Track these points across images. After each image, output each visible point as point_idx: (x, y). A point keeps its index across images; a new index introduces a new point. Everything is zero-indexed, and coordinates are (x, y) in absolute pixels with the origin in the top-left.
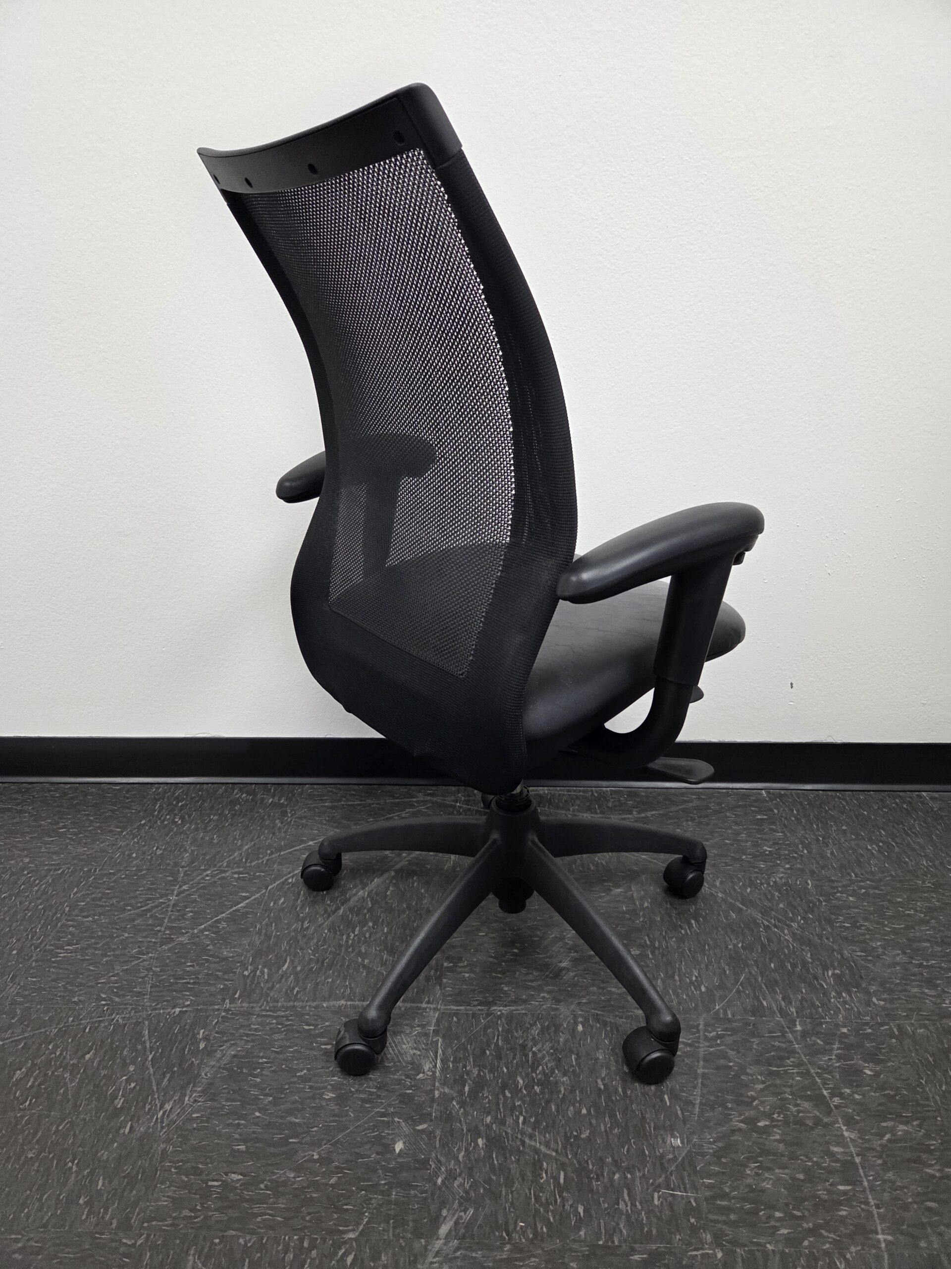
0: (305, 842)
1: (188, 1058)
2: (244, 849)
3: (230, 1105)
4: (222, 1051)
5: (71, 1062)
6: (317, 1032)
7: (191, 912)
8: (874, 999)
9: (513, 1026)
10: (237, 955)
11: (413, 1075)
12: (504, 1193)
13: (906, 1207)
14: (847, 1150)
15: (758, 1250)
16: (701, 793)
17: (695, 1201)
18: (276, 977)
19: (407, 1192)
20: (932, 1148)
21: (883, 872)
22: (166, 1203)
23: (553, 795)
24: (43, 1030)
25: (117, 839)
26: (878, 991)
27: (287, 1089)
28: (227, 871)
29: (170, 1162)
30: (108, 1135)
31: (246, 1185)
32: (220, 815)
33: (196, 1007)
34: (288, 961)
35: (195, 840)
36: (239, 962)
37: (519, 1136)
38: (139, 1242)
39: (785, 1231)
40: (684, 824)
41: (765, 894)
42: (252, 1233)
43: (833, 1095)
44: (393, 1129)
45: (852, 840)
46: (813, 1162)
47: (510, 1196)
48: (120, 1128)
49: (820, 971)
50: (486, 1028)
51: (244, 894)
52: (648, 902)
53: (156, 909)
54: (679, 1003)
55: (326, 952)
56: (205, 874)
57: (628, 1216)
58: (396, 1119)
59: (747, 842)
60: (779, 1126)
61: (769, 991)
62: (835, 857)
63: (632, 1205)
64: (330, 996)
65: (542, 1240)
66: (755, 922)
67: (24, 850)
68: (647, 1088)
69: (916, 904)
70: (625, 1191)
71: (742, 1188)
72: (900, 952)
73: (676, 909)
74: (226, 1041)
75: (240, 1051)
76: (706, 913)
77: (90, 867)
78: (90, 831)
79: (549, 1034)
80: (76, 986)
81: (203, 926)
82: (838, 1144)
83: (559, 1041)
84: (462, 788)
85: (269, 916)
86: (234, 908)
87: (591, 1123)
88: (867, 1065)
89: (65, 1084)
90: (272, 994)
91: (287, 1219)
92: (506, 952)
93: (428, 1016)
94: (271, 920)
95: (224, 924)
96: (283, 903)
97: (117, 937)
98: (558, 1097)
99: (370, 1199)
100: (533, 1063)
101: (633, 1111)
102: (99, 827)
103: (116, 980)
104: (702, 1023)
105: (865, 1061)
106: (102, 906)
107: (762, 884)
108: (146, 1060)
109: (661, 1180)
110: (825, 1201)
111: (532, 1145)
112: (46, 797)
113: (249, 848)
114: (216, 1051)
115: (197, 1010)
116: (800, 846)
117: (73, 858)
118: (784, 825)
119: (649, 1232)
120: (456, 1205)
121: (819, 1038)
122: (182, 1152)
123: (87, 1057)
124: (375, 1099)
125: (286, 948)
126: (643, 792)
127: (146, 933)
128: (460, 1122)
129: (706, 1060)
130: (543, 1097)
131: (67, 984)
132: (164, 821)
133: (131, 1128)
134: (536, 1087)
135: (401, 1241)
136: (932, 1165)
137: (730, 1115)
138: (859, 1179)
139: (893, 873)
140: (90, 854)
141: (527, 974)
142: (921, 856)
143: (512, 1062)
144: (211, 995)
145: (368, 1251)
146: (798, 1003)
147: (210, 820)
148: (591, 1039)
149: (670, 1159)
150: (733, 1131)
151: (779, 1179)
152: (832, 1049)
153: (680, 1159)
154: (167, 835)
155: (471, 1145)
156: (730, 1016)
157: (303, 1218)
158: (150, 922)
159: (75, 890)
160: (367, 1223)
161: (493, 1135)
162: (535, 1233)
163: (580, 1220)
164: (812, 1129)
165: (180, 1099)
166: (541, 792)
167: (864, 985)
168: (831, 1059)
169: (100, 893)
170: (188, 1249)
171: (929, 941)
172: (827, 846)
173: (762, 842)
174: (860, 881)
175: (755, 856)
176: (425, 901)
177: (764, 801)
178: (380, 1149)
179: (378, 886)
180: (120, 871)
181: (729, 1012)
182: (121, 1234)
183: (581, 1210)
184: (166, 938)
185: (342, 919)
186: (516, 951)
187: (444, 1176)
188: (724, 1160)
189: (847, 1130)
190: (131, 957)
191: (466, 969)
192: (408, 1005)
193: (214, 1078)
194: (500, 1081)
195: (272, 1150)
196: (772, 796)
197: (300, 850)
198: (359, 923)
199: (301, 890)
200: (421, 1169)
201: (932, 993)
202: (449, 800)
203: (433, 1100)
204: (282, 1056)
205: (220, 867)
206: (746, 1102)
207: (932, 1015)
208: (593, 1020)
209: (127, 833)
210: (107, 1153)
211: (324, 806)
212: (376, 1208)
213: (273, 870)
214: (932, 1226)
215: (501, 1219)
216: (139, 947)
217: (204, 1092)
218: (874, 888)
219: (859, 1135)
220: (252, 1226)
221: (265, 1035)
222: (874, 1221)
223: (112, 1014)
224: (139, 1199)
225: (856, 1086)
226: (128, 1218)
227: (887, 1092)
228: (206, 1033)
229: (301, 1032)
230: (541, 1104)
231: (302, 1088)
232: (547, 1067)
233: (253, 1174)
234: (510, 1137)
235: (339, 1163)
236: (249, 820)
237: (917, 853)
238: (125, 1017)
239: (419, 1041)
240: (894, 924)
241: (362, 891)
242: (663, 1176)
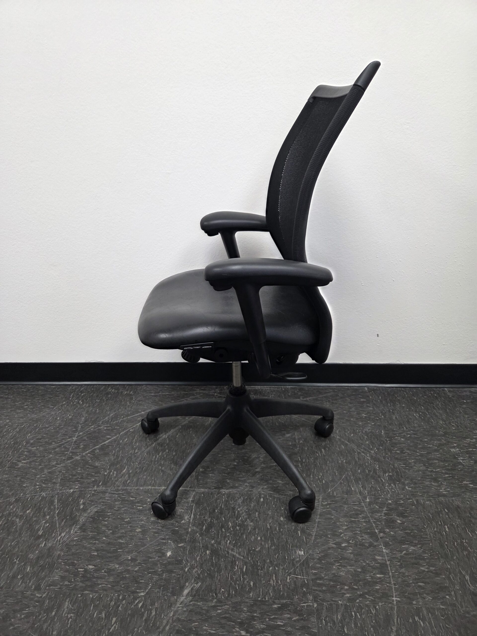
0: (140, 412)
1: (74, 512)
2: (111, 416)
3: (92, 534)
4: (91, 509)
5: (20, 514)
6: (136, 501)
7: (83, 445)
8: (407, 487)
9: (230, 499)
10: (102, 465)
11: (180, 521)
12: (216, 575)
13: (408, 585)
14: (384, 558)
15: (334, 604)
16: (335, 389)
17: (307, 581)
18: (120, 476)
19: (170, 575)
20: (425, 557)
21: (420, 427)
22: (58, 578)
23: (262, 390)
24: (8, 499)
25: (51, 411)
26: (409, 483)
27: (119, 527)
28: (102, 426)
29: (61, 560)
30: (34, 547)
31: (96, 571)
32: (101, 399)
34: (126, 468)
35: (88, 411)
36: (103, 468)
38: (44, 595)
39: (348, 595)
40: (325, 403)
41: (360, 437)
42: (96, 592)
43: (380, 532)
44: (167, 546)
45: (407, 411)
46: (366, 563)
47: (219, 577)
48: (40, 544)
49: (382, 474)
50: (216, 500)
51: (108, 437)
52: (302, 440)
53: (66, 444)
55: (144, 464)
56: (91, 427)
57: (274, 587)
58: (169, 541)
59: (354, 412)
60: (352, 546)
61: (355, 483)
62: (397, 419)
63: (276, 582)
64: (144, 484)
65: (232, 598)
66: (353, 449)
67: (7, 416)
68: (290, 528)
69: (434, 442)
70: (274, 575)
71: (330, 575)
72: (422, 465)
73: (315, 444)
74: (93, 505)
75: (99, 509)
76: (330, 446)
77: (37, 424)
78: (39, 407)
79: (247, 502)
80: (26, 479)
81: (88, 452)
82: (379, 555)
83: (251, 506)
84: (219, 386)
85: (119, 447)
86: (103, 443)
87: (261, 544)
88: (399, 518)
89: (17, 524)
90: (117, 483)
91: (113, 586)
92: (230, 464)
93: (190, 494)
94: (120, 449)
95: (98, 451)
96: (127, 441)
97: (47, 456)
98: (248, 532)
99: (153, 578)
100: (237, 516)
101: (282, 538)
102: (43, 406)
103: (44, 477)
104: (321, 498)
105: (398, 516)
106: (41, 442)
107: (359, 432)
108: (55, 513)
109: (291, 571)
110: (370, 582)
111: (232, 554)
112: (20, 391)
113: (113, 415)
114: (88, 509)
115: (81, 490)
116: (381, 414)
117: (30, 420)
118: (374, 404)
119: (283, 594)
120: (193, 581)
121: (377, 505)
122: (67, 555)
123: (28, 512)
124: (160, 532)
125: (125, 462)
126: (306, 388)
127: (61, 455)
128: (199, 543)
129: (320, 515)
130: (240, 532)
131: (21, 478)
132: (74, 402)
133: (45, 544)
134: (237, 527)
135: (165, 597)
137: (329, 541)
138: (388, 572)
139: (425, 427)
140: (38, 418)
141: (239, 474)
142: (440, 419)
143: (227, 515)
144: (88, 483)
145: (149, 601)
146: (369, 489)
147: (96, 402)
148: (267, 505)
149: (297, 561)
150: (329, 548)
151: (349, 571)
152: (383, 510)
153: (302, 560)
154: (74, 409)
155: (203, 553)
156: (335, 495)
157: (121, 586)
158: (63, 450)
159: (29, 435)
160: (150, 589)
161: (214, 549)
162: (229, 595)
163: (251, 588)
164: (368, 548)
165: (69, 531)
166: (257, 388)
167: (402, 481)
168: (382, 515)
169: (41, 436)
170: (66, 599)
171: (438, 460)
172: (394, 414)
173: (362, 412)
174: (408, 431)
175: (357, 419)
176: (194, 440)
177: (366, 392)
178: (160, 555)
179: (173, 433)
180: (51, 426)
181: (335, 493)
182: (36, 592)
183: (252, 584)
184: (70, 457)
185: (154, 448)
186: (236, 463)
187: (189, 567)
188: (323, 562)
189: (385, 549)
190: (52, 466)
191: (210, 472)
192: (185, 489)
193: (86, 522)
194: (220, 524)
195: (109, 555)
196: (371, 390)
197: (137, 416)
198: (162, 450)
200: (178, 564)
201: (436, 484)
202: (212, 392)
203: (187, 533)
204: (119, 512)
205: (98, 424)
206: (337, 534)
207: (434, 495)
208: (269, 496)
209: (56, 408)
210: (32, 555)
211: (151, 395)
212: (155, 582)
213: (123, 426)
214: (420, 594)
215: (213, 587)
216: (56, 461)
217: (80, 528)
218: (415, 434)
219: (390, 551)
220: (96, 589)
221: (112, 502)
222: (393, 591)
223: (41, 492)
224: (45, 576)
225: (392, 528)
226: (39, 585)
227: (407, 531)
228: (84, 501)
229: (129, 501)
230: (238, 535)
231: (126, 527)
232: (244, 518)
233: (99, 566)
234: (222, 550)
235: (140, 561)
236: (114, 402)
237: (438, 418)
238: (47, 494)
239: (184, 505)
240: (421, 451)
241: (165, 435)
242: (293, 569)
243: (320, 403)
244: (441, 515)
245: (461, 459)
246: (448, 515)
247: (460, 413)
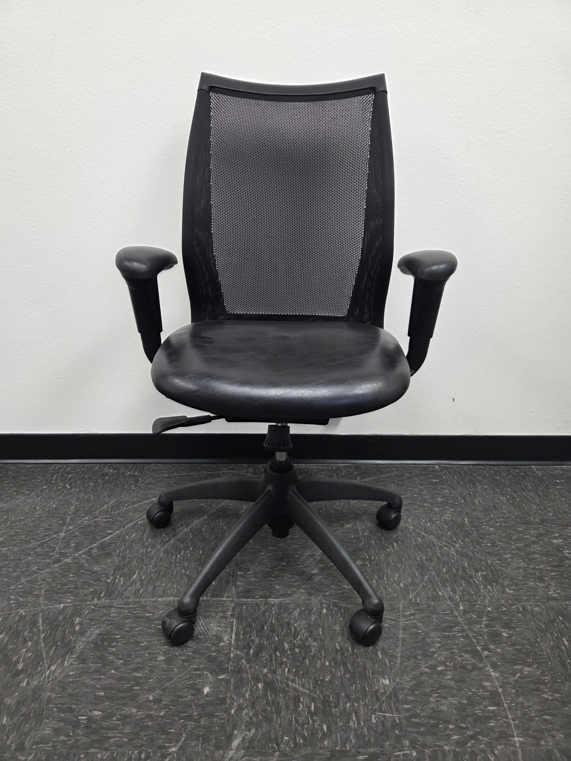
0: (150, 499)
1: (68, 636)
2: (110, 504)
3: (95, 666)
4: (91, 631)
6: (154, 617)
7: (74, 543)
8: (507, 590)
9: (282, 611)
10: (103, 570)
11: (216, 643)
12: (275, 718)
13: (531, 720)
14: (494, 684)
15: (439, 750)
17: (399, 719)
18: (128, 583)
19: (211, 720)
20: (546, 681)
21: (510, 513)
22: (49, 732)
23: (308, 469)
25: (27, 498)
26: (509, 584)
27: (133, 655)
28: (99, 517)
29: (53, 704)
30: (12, 688)
31: (105, 718)
33: (75, 603)
34: (137, 573)
35: (78, 498)
36: (104, 574)
37: (285, 681)
38: (30, 758)
39: (455, 737)
40: (389, 485)
41: (438, 527)
42: (107, 749)
44: (203, 679)
45: (491, 494)
47: (279, 720)
48: (20, 683)
49: (473, 573)
50: (264, 612)
51: (109, 531)
52: (367, 533)
53: (51, 542)
54: (387, 594)
55: (162, 567)
56: (84, 519)
57: (355, 730)
58: (205, 672)
59: (427, 496)
60: (451, 670)
61: (442, 586)
62: (481, 504)
63: (358, 723)
64: (163, 595)
65: (300, 748)
66: (433, 543)
68: (367, 648)
69: (530, 532)
70: (354, 714)
71: (427, 710)
72: (522, 561)
73: (384, 536)
74: (94, 625)
75: (103, 631)
76: (403, 538)
77: (8, 515)
78: (9, 493)
79: (305, 615)
81: (81, 552)
82: (487, 681)
83: (311, 619)
84: (251, 465)
85: (125, 545)
86: (102, 540)
87: (331, 671)
88: (504, 630)
90: (125, 594)
91: (131, 740)
92: (278, 565)
93: (227, 606)
94: (126, 547)
95: (96, 550)
96: (135, 536)
98: (311, 655)
99: (187, 725)
100: (294, 634)
101: (358, 663)
102: (15, 491)
103: (22, 587)
104: (401, 606)
105: (503, 628)
106: (15, 540)
107: (437, 521)
108: (40, 637)
109: (376, 707)
110: (481, 717)
111: (293, 686)
113: (114, 503)
114: (87, 631)
115: (75, 605)
116: (460, 498)
118: (450, 485)
119: (369, 740)
120: (243, 727)
121: (474, 614)
122: (61, 698)
124: (191, 659)
125: (135, 565)
126: (363, 466)
127: (44, 557)
128: (247, 673)
129: (404, 629)
130: (301, 655)
132: (58, 486)
133: (27, 683)
134: (296, 649)
135: (207, 752)
136: (546, 692)
137: (420, 663)
138: (501, 702)
139: (516, 513)
140: (9, 508)
141: (291, 578)
142: (533, 503)
143: (281, 634)
144: (85, 595)
145: (184, 759)
146: (460, 592)
147: (89, 486)
148: (332, 618)
149: (382, 693)
150: (422, 674)
151: (451, 704)
152: (482, 621)
153: (389, 692)
154: (60, 495)
155: (254, 687)
156: (419, 602)
157: (142, 739)
158: (47, 549)
160: (184, 741)
161: (268, 680)
162: (296, 744)
163: (324, 735)
164: (471, 671)
165: (61, 663)
166: (301, 467)
167: (501, 581)
168: (482, 627)
169: (14, 532)
171: (539, 554)
172: (476, 498)
173: (437, 495)
174: (496, 519)
175: (432, 504)
177: (437, 471)
178: (194, 692)
179: (196, 525)
180: (27, 518)
181: (418, 599)
182: (18, 753)
184: (57, 560)
185: (173, 545)
186: (284, 564)
187: (236, 708)
188: (416, 692)
189: (493, 671)
190: (32, 572)
191: (252, 576)
192: (215, 599)
193: (85, 649)
194: (273, 646)
195: (122, 695)
196: (442, 468)
197: (147, 503)
198: (184, 548)
199: (146, 528)
200: (220, 704)
201: (542, 585)
202: (243, 472)
203: (229, 659)
204: (131, 634)
205: (94, 514)
206: (429, 655)
207: (543, 599)
208: (333, 606)
209: (34, 494)
210: (10, 700)
211: (163, 477)
212: (190, 731)
213: (129, 516)
214: (548, 731)
215: (273, 736)
216: (38, 566)
217: (78, 658)
218: (505, 522)
219: (500, 674)
220: (106, 745)
221: (120, 620)
222: (512, 729)
223: (18, 609)
224: (31, 730)
225: (498, 644)
226: (22, 743)
227: (517, 647)
228: (81, 620)
229: (144, 618)
230: (299, 660)
231: (143, 654)
232: (303, 636)
233: (109, 711)
234: (279, 682)
235: (166, 702)
236: (114, 486)
237: (530, 502)
238: (26, 611)
239: (221, 622)
240: (517, 544)
241: (186, 529)
242: (378, 704)
243: (383, 485)
244: (555, 625)
245: (567, 553)
246: (564, 624)
247: (555, 495)
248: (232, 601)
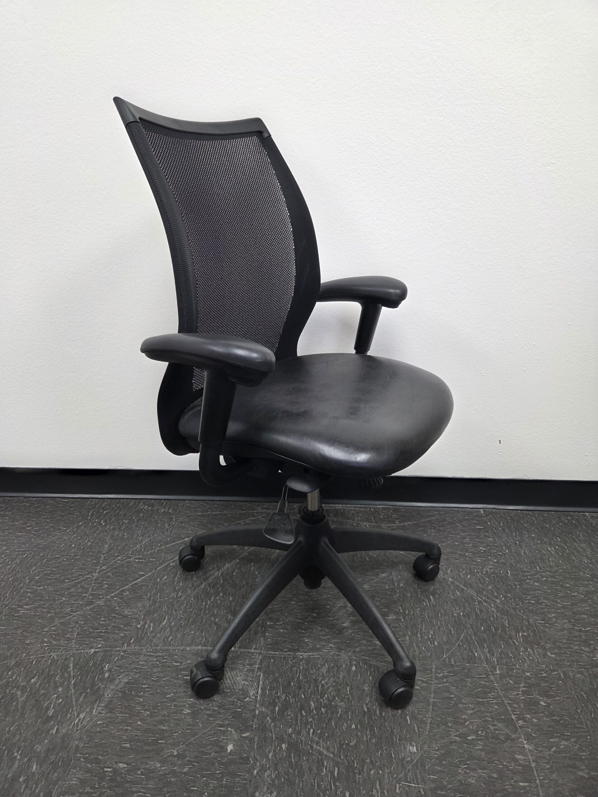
0: (183, 538)
1: (97, 683)
2: (143, 543)
3: (123, 716)
4: (119, 679)
5: (22, 684)
6: (182, 667)
7: (106, 584)
8: (549, 653)
9: (310, 666)
10: (134, 614)
11: (242, 698)
12: (297, 781)
14: (527, 758)
16: (441, 510)
17: (424, 791)
18: (158, 629)
19: (233, 779)
20: (583, 757)
21: (558, 566)
22: (75, 782)
23: (344, 510)
24: (6, 662)
25: (63, 534)
26: (552, 647)
27: (159, 706)
28: (132, 557)
29: (80, 754)
30: (42, 734)
31: (129, 771)
32: (129, 519)
33: (105, 649)
34: (166, 619)
35: (112, 536)
36: (135, 619)
37: (310, 743)
40: (429, 531)
41: (479, 579)
44: (226, 736)
45: (538, 544)
46: (503, 765)
47: (301, 784)
48: (49, 731)
49: (514, 633)
50: (292, 667)
51: (141, 573)
52: (402, 583)
53: (84, 582)
54: (420, 653)
55: (191, 613)
56: (117, 559)
58: (229, 729)
59: (469, 544)
60: (482, 739)
61: (479, 646)
62: (526, 555)
63: (381, 792)
64: (192, 643)
66: (472, 597)
67: (4, 541)
68: (395, 711)
69: (579, 588)
70: (378, 782)
71: (455, 782)
72: (567, 621)
73: (421, 588)
74: (123, 673)
75: (131, 679)
76: (440, 591)
77: (44, 553)
78: (46, 529)
79: (333, 672)
80: (29, 633)
81: (113, 594)
82: (520, 753)
83: (339, 677)
85: (156, 588)
86: (134, 582)
87: (357, 735)
88: (542, 698)
89: (18, 698)
90: (155, 640)
91: (153, 795)
92: (308, 616)
93: (254, 658)
94: (157, 591)
95: (127, 593)
96: (166, 579)
97: (58, 600)
98: (337, 716)
99: (209, 783)
100: (322, 692)
101: (386, 727)
102: (52, 527)
103: (55, 629)
104: (434, 667)
105: (541, 696)
106: (50, 579)
107: (478, 572)
108: (70, 683)
109: (401, 775)
110: (511, 793)
111: (318, 749)
112: (21, 506)
113: (147, 542)
114: (115, 679)
116: (504, 547)
117: (35, 547)
118: (494, 533)
120: (265, 789)
121: (511, 679)
122: (88, 747)
123: (33, 680)
124: (216, 714)
125: (165, 610)
126: (402, 509)
127: (77, 598)
128: (271, 732)
129: (435, 693)
130: (327, 716)
131: (23, 631)
132: (94, 523)
133: (57, 729)
134: (322, 709)
137: (450, 731)
138: (533, 778)
139: (565, 567)
140: (45, 544)
141: (321, 631)
142: (584, 556)
143: (308, 691)
144: (115, 640)
146: (498, 655)
147: (123, 523)
148: (361, 676)
149: (408, 761)
150: (451, 743)
151: (480, 777)
152: (520, 687)
153: (415, 761)
154: (95, 532)
155: (277, 748)
156: (453, 663)
157: (164, 796)
158: (80, 590)
159: (34, 568)
161: (292, 741)
164: (504, 742)
165: (90, 711)
166: (337, 508)
167: (542, 644)
168: (519, 694)
171: (586, 614)
172: (522, 547)
173: (480, 544)
174: (542, 572)
175: (474, 554)
176: (257, 580)
177: (482, 516)
178: (218, 749)
179: (228, 569)
180: (63, 556)
181: (452, 660)
183: (347, 794)
184: (89, 602)
185: (203, 591)
186: (315, 615)
187: (258, 769)
188: (444, 762)
189: (526, 744)
190: (65, 614)
191: (281, 627)
192: (242, 650)
193: (113, 697)
194: (299, 704)
195: (147, 748)
196: (487, 513)
197: (180, 543)
198: (214, 594)
199: (178, 571)
200: (243, 764)
201: (587, 650)
203: (254, 716)
204: (157, 683)
205: (127, 554)
206: (460, 722)
207: (586, 665)
208: (363, 663)
209: (70, 531)
210: (40, 747)
211: (197, 515)
212: (212, 790)
213: (161, 557)
216: (71, 607)
217: (106, 707)
218: (552, 577)
219: (535, 747)
221: (148, 668)
223: (50, 652)
224: (59, 779)
225: (534, 713)
227: (555, 718)
228: (110, 666)
229: (171, 667)
230: (325, 720)
231: (170, 706)
232: (330, 695)
233: (134, 764)
234: (304, 743)
235: (190, 758)
236: (148, 524)
237: (581, 554)
238: (59, 655)
239: (248, 675)
240: (563, 602)
241: (217, 572)
242: (403, 773)
243: (423, 530)
248: (260, 653)
